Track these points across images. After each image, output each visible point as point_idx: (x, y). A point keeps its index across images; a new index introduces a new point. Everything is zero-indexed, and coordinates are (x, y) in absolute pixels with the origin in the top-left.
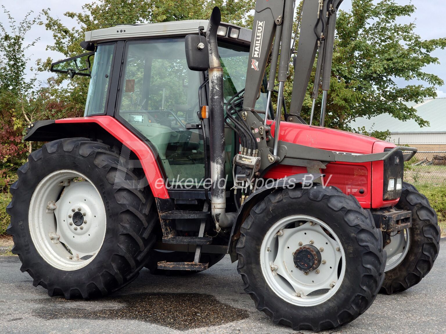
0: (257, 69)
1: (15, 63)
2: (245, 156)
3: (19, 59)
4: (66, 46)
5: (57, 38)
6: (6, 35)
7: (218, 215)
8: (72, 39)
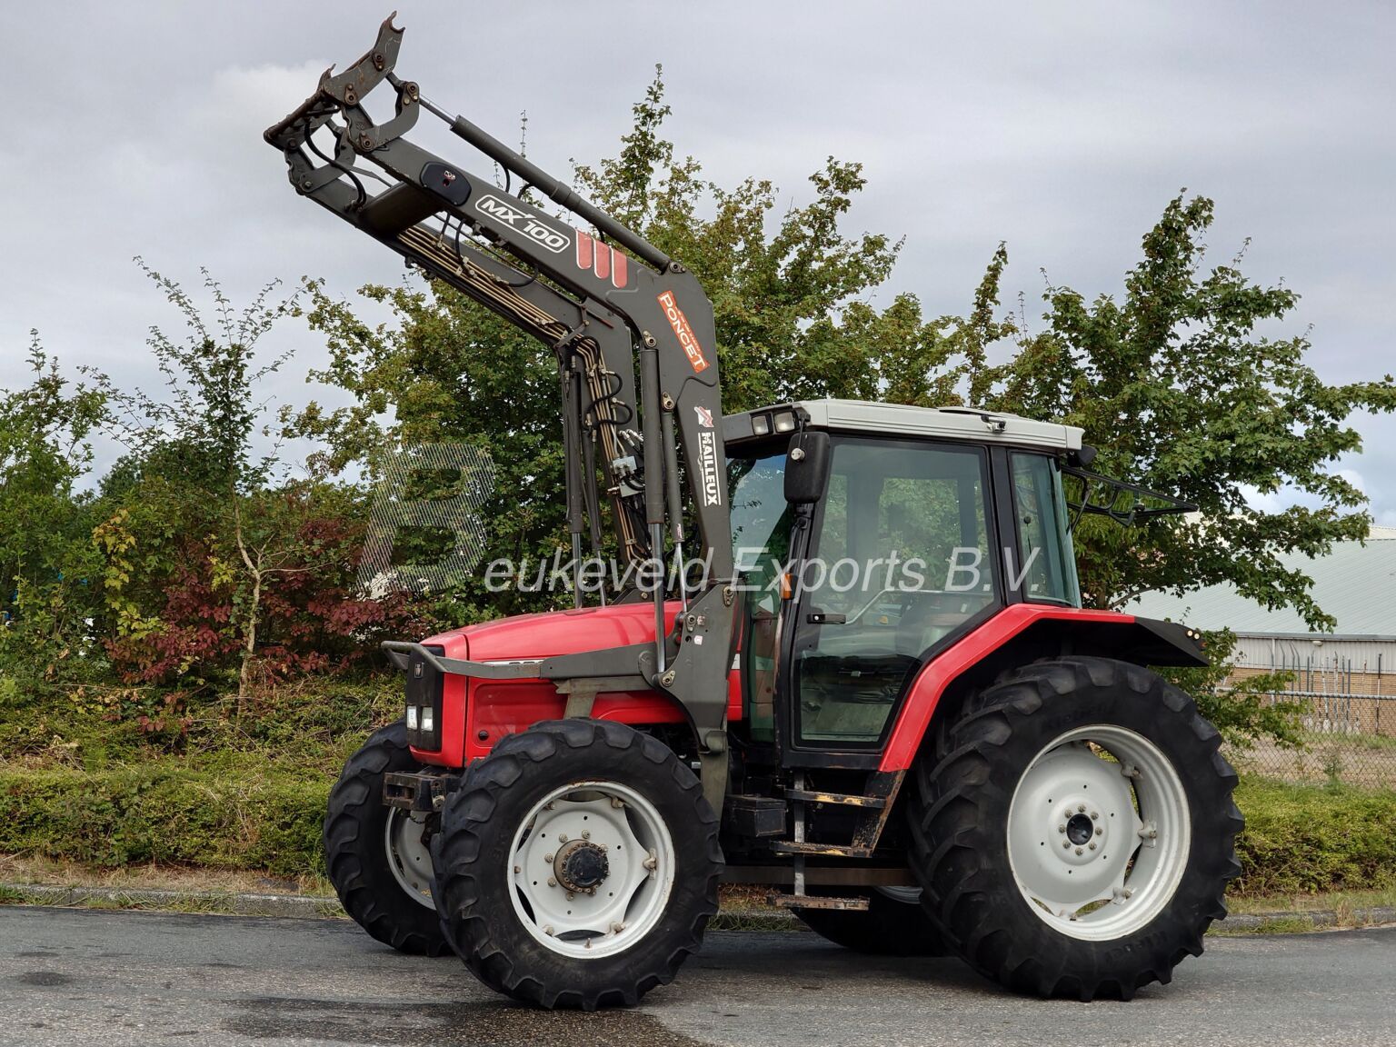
1: (225, 415)
3: (237, 403)
4: (361, 372)
5: (337, 352)
6: (207, 341)
8: (377, 355)
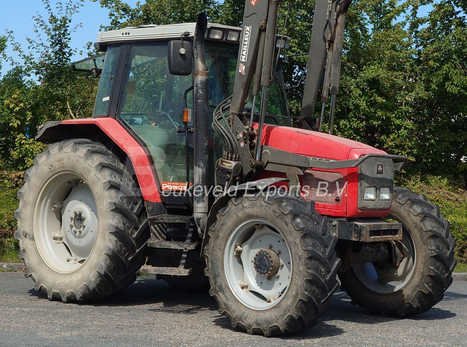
0: (244, 73)
2: (225, 160)
3: (65, 44)
7: (198, 219)
